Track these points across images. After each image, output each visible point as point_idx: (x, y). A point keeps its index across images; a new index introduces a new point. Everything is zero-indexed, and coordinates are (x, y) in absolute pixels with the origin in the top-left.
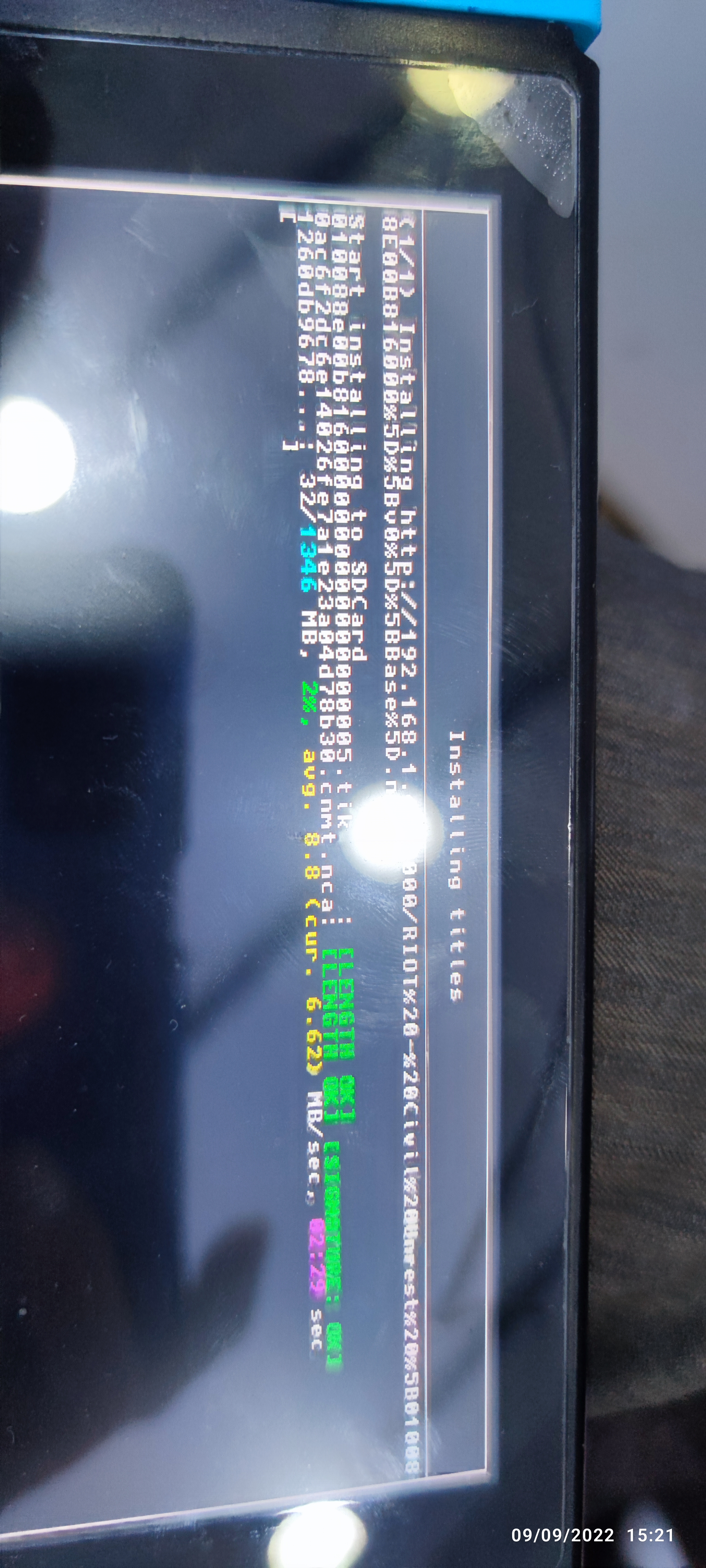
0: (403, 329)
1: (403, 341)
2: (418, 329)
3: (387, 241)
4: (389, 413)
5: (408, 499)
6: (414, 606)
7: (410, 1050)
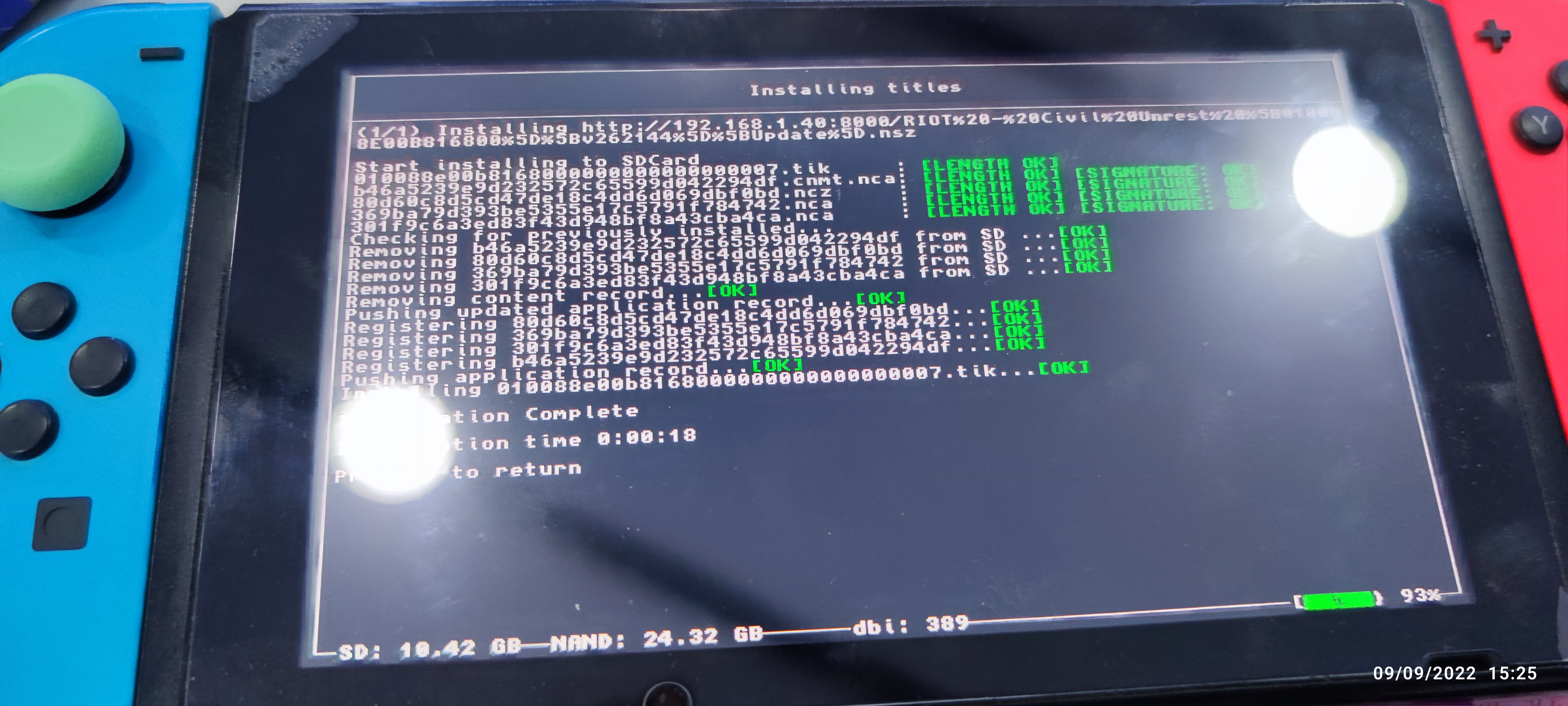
0: (443, 132)
1: (453, 133)
2: (444, 123)
3: (376, 146)
4: (509, 141)
5: (574, 127)
6: (656, 122)
7: (1000, 119)
